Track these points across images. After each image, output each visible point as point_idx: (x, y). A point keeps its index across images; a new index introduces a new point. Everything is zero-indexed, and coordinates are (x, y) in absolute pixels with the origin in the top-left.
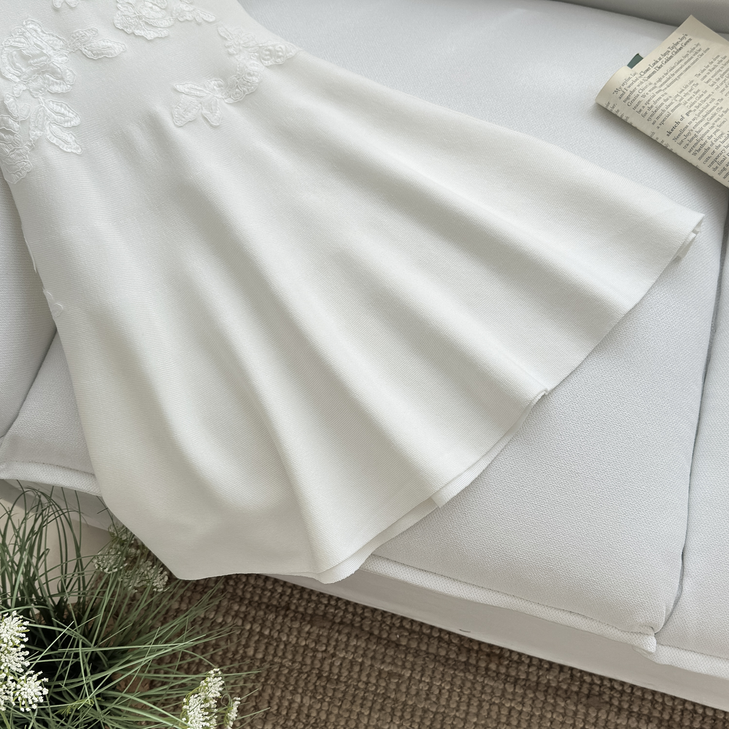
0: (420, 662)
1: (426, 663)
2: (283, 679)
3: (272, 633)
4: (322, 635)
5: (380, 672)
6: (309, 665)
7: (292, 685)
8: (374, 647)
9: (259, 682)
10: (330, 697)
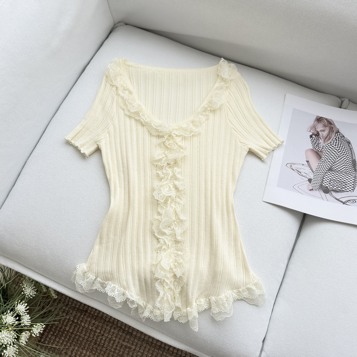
0: (140, 343)
1: (142, 344)
2: (79, 343)
3: (78, 321)
4: (99, 326)
5: (122, 345)
6: (92, 338)
7: (83, 346)
8: (121, 334)
9: (69, 342)
10: (98, 353)
